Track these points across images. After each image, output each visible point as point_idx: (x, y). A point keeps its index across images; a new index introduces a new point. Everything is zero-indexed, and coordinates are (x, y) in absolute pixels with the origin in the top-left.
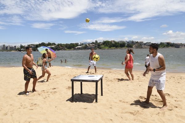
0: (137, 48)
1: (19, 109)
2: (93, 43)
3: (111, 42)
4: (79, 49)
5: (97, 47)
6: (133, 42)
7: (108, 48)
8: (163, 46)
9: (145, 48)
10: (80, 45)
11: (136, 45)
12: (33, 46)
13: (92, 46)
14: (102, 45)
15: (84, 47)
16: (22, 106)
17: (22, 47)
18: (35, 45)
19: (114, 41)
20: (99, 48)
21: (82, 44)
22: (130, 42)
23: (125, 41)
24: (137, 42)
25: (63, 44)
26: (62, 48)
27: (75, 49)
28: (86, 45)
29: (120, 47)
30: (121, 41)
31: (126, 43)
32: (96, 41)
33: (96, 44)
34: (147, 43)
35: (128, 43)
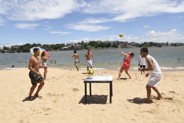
0: (122, 48)
1: (33, 115)
2: (79, 43)
3: (97, 42)
4: (66, 49)
5: (83, 47)
6: (118, 42)
7: (94, 48)
8: (147, 46)
9: (130, 48)
10: (66, 46)
11: (121, 45)
12: (17, 47)
13: (79, 46)
14: (88, 45)
15: (70, 47)
16: (34, 112)
17: (5, 48)
18: (20, 46)
19: (100, 42)
20: (85, 48)
21: (69, 45)
22: (115, 43)
23: (111, 41)
24: (122, 42)
25: (49, 45)
26: (48, 49)
27: (61, 50)
28: (72, 46)
29: (106, 47)
30: (107, 41)
31: (112, 43)
32: (82, 42)
33: (82, 45)
34: (131, 43)
35: (114, 43)
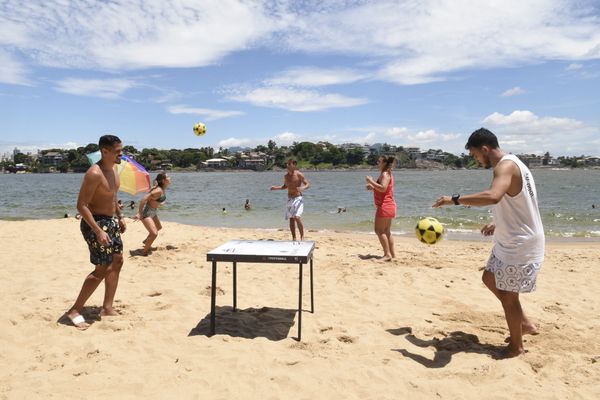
0: (400, 168)
2: (261, 149)
3: (319, 147)
4: (215, 167)
5: (274, 161)
6: (387, 148)
7: (308, 165)
9: (426, 168)
10: (219, 156)
12: (57, 156)
13: (257, 158)
14: (288, 155)
15: (231, 161)
17: (19, 157)
18: (66, 152)
19: (328, 145)
20: (279, 165)
21: (226, 152)
22: (378, 149)
23: (363, 145)
24: (401, 149)
25: (162, 152)
26: (158, 164)
27: (201, 168)
28: (238, 156)
29: (347, 163)
30: (350, 145)
31: (367, 150)
32: (271, 144)
33: (269, 153)
34: (430, 152)
35: (372, 150)
